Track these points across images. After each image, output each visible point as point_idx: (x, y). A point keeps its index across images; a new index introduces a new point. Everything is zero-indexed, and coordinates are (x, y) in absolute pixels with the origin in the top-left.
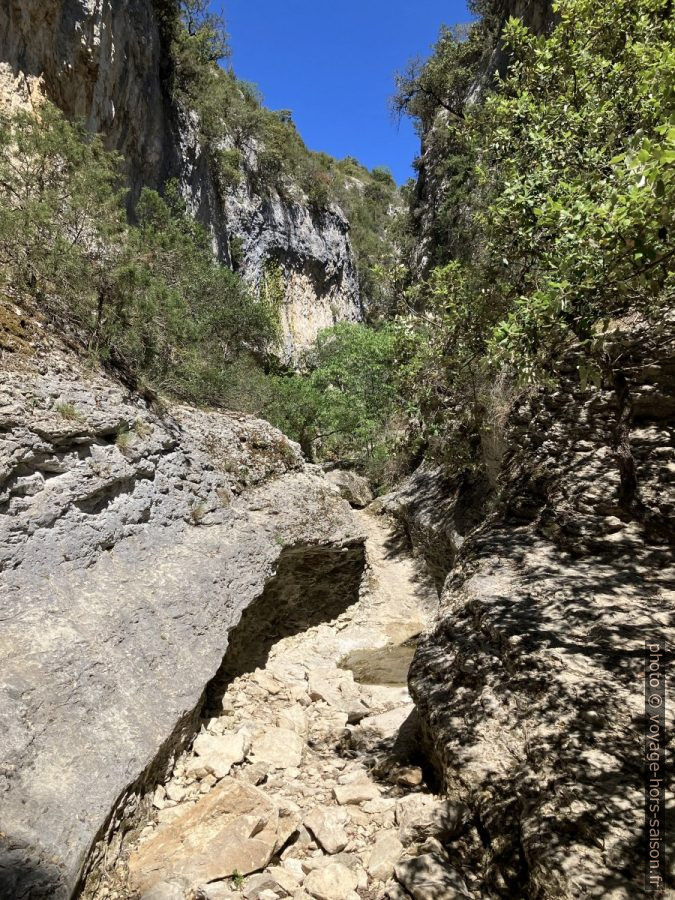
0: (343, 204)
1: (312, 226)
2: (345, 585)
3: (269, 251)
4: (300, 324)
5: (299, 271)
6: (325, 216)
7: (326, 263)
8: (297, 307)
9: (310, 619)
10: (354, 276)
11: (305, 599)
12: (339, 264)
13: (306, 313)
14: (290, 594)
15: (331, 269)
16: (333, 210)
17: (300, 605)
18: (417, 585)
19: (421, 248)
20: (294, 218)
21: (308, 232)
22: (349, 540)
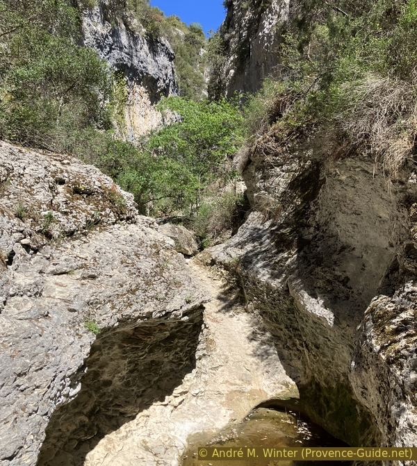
0: (170, 39)
1: (148, 52)
2: (181, 351)
3: (117, 65)
4: (139, 121)
5: (139, 83)
6: (158, 46)
7: (158, 79)
8: (137, 109)
9: (139, 400)
10: (177, 92)
11: (134, 375)
12: (167, 81)
13: (143, 113)
14: (116, 371)
15: (161, 84)
16: (164, 43)
17: (127, 384)
18: (255, 343)
19: (229, 64)
20: (136, 44)
21: (145, 56)
22: (190, 306)
